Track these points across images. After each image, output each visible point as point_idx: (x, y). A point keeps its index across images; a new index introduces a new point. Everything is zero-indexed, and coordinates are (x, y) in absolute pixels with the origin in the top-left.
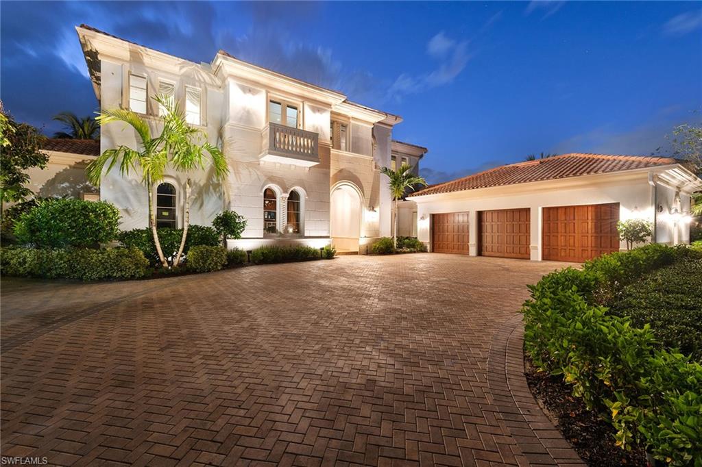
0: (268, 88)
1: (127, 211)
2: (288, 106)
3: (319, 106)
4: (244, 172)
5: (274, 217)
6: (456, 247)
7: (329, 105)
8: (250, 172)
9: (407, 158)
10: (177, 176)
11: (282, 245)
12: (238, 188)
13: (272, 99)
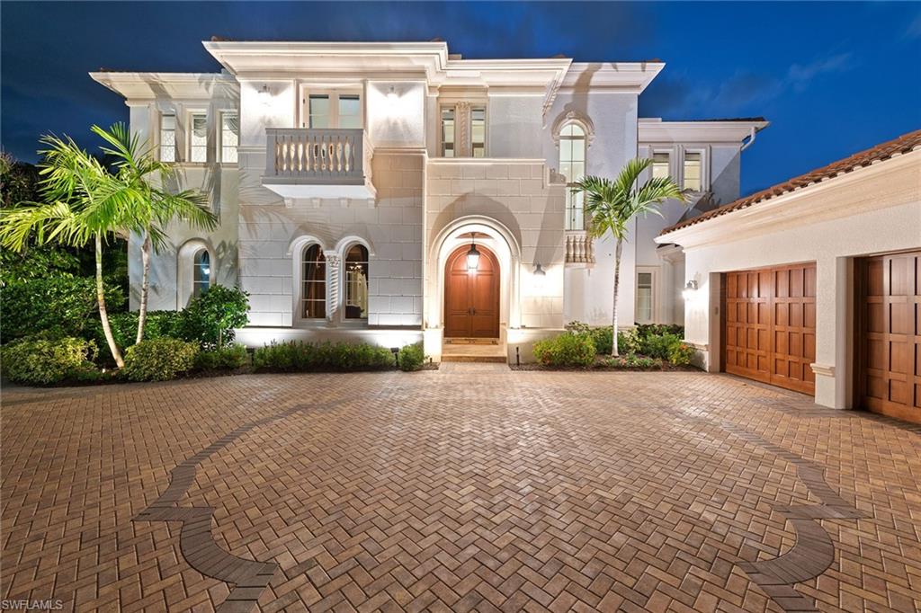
0: (299, 75)
1: (154, 288)
2: (342, 98)
3: (399, 81)
4: (261, 221)
5: (321, 291)
6: (783, 366)
7: (421, 73)
8: (270, 220)
9: (703, 151)
10: (209, 238)
11: (324, 340)
12: (252, 248)
13: (313, 93)
